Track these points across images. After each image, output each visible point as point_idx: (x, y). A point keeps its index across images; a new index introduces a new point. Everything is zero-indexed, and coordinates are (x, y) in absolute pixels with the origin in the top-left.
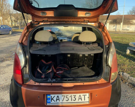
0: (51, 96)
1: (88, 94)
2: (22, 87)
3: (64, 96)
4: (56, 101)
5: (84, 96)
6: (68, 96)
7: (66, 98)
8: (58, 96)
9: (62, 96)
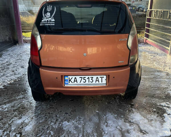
0: (69, 78)
1: (105, 77)
2: (40, 69)
3: (82, 78)
4: (74, 83)
5: (101, 78)
6: (85, 77)
7: (84, 79)
8: (75, 78)
9: (80, 78)
